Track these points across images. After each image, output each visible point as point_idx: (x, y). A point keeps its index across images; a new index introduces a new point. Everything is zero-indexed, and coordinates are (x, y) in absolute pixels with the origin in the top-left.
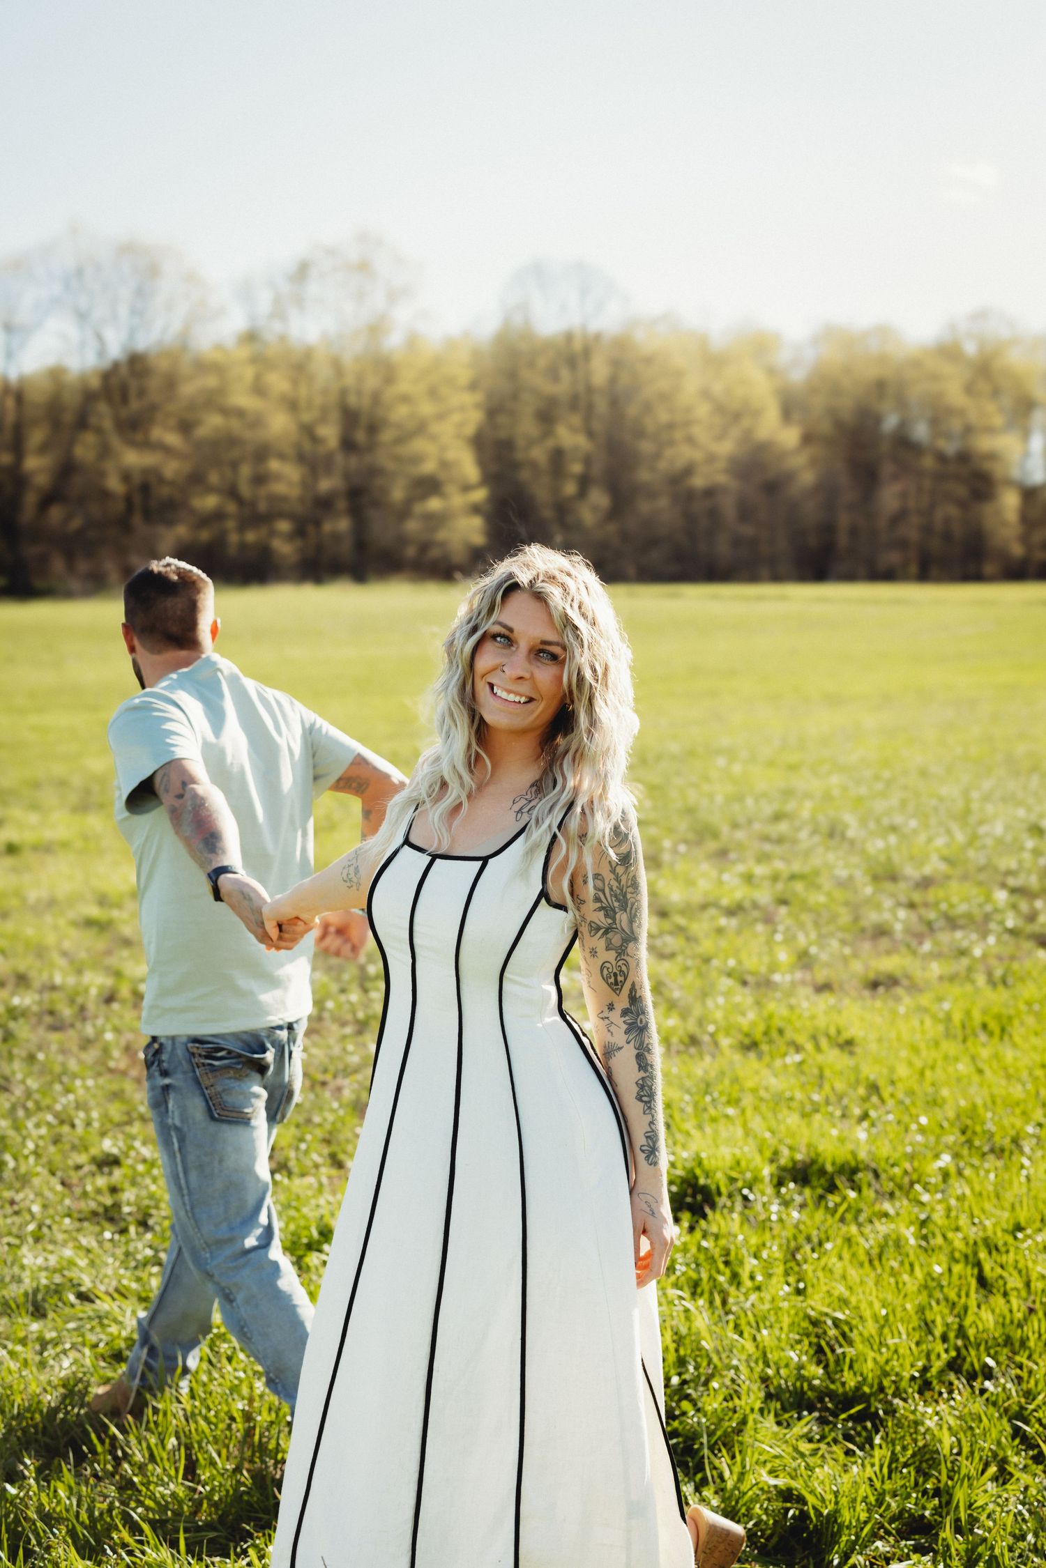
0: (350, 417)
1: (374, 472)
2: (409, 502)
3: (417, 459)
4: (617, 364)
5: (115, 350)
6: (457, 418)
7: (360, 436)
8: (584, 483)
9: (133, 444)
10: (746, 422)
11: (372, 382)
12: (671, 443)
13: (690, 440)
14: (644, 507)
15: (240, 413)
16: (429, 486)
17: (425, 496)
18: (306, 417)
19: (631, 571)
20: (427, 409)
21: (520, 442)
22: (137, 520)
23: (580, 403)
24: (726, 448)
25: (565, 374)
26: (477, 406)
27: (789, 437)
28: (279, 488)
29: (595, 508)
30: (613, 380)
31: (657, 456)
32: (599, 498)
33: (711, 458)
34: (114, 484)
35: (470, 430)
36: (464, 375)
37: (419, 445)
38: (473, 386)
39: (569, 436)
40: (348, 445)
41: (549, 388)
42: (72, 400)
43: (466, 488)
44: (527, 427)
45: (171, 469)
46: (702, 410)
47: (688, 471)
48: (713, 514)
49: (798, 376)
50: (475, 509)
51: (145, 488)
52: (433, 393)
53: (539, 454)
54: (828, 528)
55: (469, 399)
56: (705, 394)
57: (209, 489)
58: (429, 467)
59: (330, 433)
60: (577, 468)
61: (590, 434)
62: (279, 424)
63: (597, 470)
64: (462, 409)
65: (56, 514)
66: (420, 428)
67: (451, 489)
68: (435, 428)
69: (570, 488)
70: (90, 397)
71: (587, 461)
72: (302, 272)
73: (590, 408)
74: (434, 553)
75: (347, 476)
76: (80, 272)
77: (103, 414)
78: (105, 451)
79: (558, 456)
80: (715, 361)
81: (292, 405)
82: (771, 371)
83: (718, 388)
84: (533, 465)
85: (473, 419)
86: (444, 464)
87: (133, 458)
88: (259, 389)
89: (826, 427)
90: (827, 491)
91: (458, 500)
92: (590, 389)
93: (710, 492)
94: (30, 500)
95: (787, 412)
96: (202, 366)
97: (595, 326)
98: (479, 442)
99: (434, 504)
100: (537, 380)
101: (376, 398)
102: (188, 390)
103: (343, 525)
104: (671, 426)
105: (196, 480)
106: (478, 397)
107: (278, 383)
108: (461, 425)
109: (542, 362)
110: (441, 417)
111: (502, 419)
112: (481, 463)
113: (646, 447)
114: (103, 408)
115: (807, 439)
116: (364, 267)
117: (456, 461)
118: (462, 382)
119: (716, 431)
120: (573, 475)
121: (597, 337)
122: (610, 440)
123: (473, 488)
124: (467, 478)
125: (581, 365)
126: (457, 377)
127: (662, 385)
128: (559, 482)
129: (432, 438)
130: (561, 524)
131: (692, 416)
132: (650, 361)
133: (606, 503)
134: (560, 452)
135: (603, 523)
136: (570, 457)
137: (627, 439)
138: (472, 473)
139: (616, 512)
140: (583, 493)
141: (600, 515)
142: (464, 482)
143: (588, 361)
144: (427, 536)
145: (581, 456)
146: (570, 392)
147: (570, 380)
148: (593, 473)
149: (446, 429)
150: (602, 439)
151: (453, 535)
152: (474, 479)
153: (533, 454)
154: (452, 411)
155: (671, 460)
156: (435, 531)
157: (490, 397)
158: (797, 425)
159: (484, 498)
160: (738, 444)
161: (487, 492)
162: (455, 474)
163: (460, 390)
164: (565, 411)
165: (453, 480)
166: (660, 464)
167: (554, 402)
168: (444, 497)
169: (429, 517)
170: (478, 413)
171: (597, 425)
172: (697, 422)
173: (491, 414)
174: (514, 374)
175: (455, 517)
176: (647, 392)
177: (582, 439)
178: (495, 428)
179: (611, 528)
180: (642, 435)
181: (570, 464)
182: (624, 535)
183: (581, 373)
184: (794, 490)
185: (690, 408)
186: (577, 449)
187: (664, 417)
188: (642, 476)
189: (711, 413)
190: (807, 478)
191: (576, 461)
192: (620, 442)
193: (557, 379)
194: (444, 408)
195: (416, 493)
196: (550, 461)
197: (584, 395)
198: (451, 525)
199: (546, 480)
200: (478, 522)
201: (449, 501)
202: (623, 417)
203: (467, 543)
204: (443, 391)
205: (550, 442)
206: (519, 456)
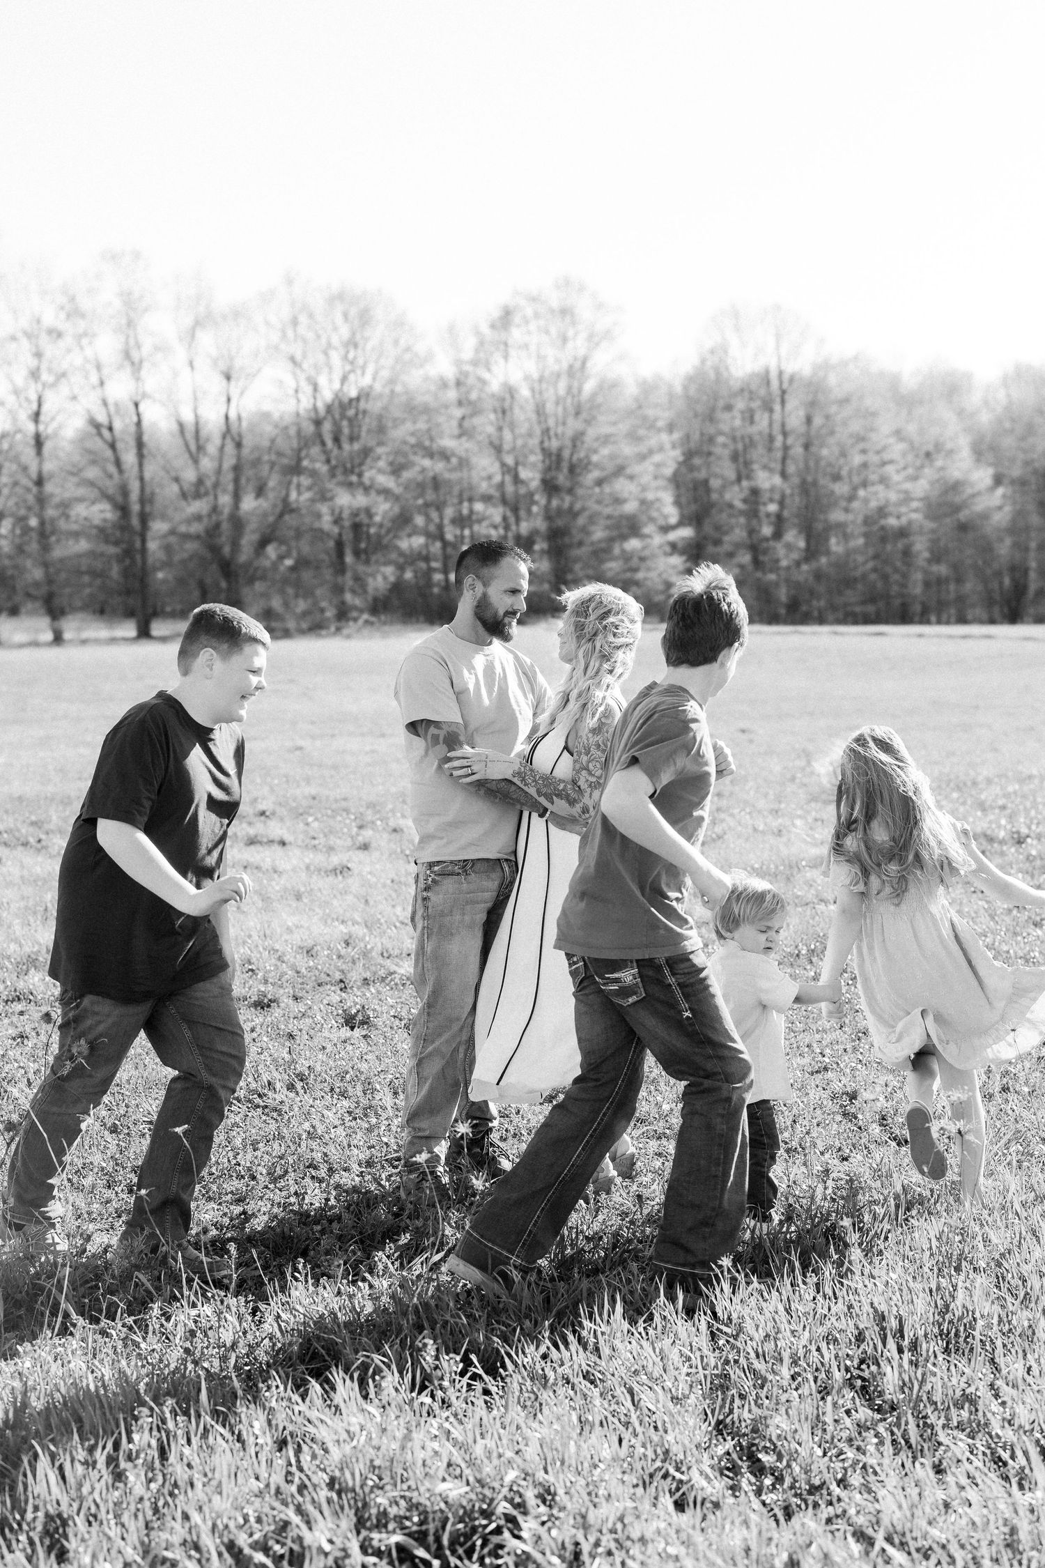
0: (553, 460)
1: (574, 512)
2: (610, 541)
3: (618, 501)
4: (811, 405)
5: (327, 395)
6: (656, 458)
7: (562, 478)
8: (779, 523)
9: (350, 485)
10: (939, 463)
11: (573, 425)
12: (865, 484)
13: (885, 481)
14: (837, 546)
15: (445, 455)
16: (631, 527)
17: (624, 538)
18: (509, 460)
20: (628, 450)
21: (715, 483)
22: (349, 559)
23: (776, 445)
24: (921, 488)
25: (760, 415)
26: (675, 447)
27: (982, 477)
28: (482, 528)
29: (789, 547)
30: (809, 420)
31: (852, 498)
32: (794, 538)
33: (907, 498)
34: (326, 522)
35: (669, 471)
36: (664, 417)
37: (622, 486)
38: (671, 428)
39: (766, 480)
40: (550, 487)
41: (745, 430)
42: (285, 445)
43: (666, 529)
44: (724, 469)
45: (383, 509)
46: (897, 450)
47: (882, 512)
48: (907, 553)
49: (985, 418)
50: (675, 549)
51: (356, 527)
52: (633, 437)
53: (735, 496)
54: (1018, 571)
55: (665, 438)
56: (898, 433)
57: (415, 532)
58: (630, 507)
59: (531, 476)
60: (773, 508)
61: (784, 475)
62: (484, 465)
63: (792, 509)
64: (661, 449)
65: (271, 551)
66: (620, 470)
67: (648, 529)
68: (635, 469)
69: (767, 530)
70: (305, 443)
71: (783, 501)
72: (506, 318)
73: (786, 448)
75: (549, 516)
76: (295, 322)
77: (315, 461)
78: (323, 494)
79: (754, 496)
80: (907, 401)
81: (498, 449)
82: (962, 413)
83: (911, 429)
84: (729, 505)
85: (670, 459)
86: (643, 502)
87: (345, 500)
89: (1015, 470)
90: (1017, 528)
91: (657, 540)
92: (785, 434)
93: (903, 533)
94: (249, 539)
95: (979, 452)
96: (413, 409)
97: (790, 368)
98: (676, 482)
99: (633, 544)
100: (732, 421)
101: (577, 439)
102: (401, 433)
104: (865, 466)
105: (402, 521)
106: (676, 436)
107: (486, 424)
108: (658, 465)
109: (738, 406)
110: (642, 457)
111: (697, 461)
112: (677, 503)
113: (841, 489)
114: (314, 451)
115: (998, 480)
116: (565, 312)
117: (658, 500)
118: (660, 424)
119: (910, 471)
120: (768, 515)
121: (792, 380)
122: (804, 482)
123: (673, 528)
124: (666, 517)
125: (777, 407)
126: (656, 420)
127: (856, 426)
128: (754, 522)
129: (631, 478)
130: (757, 562)
131: (886, 456)
132: (846, 401)
133: (802, 544)
134: (755, 492)
135: (798, 564)
136: (766, 496)
137: (823, 481)
138: (672, 513)
139: (811, 553)
140: (778, 535)
141: (795, 556)
142: (661, 522)
143: (783, 402)
144: (628, 575)
145: (777, 497)
146: (767, 431)
147: (765, 423)
148: (786, 513)
149: (645, 470)
150: (796, 480)
151: (653, 575)
152: (673, 520)
153: (728, 496)
154: (651, 452)
155: (866, 501)
156: (636, 570)
157: (688, 437)
158: (990, 465)
159: (683, 539)
160: (932, 483)
161: (686, 532)
162: (655, 514)
163: (659, 430)
164: (758, 454)
165: (652, 520)
166: (855, 505)
167: (750, 443)
168: (642, 537)
169: (627, 557)
170: (677, 454)
171: (791, 469)
172: (891, 462)
173: (689, 455)
174: (710, 417)
175: (654, 556)
176: (842, 435)
177: (777, 480)
178: (692, 469)
179: (805, 567)
180: (837, 478)
181: (765, 504)
182: (818, 575)
183: (777, 416)
184: (988, 530)
185: (884, 448)
186: (772, 490)
187: (857, 459)
188: (836, 516)
189: (904, 454)
190: (1001, 518)
191: (771, 500)
192: (815, 483)
193: (752, 422)
194: (643, 448)
195: (619, 533)
196: (745, 501)
197: (780, 438)
198: (650, 564)
199: (742, 520)
200: (676, 562)
201: (648, 542)
202: (817, 459)
203: (666, 582)
204: (643, 432)
205: (747, 483)
206: (715, 497)
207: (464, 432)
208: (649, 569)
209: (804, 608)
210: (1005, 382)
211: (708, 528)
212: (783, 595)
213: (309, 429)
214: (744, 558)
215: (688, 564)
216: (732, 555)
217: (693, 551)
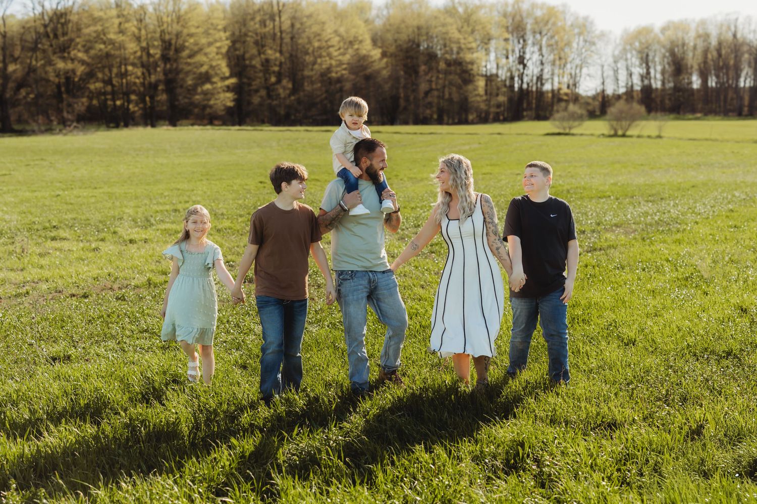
0: (167, 45)
1: (178, 71)
2: (195, 87)
3: (199, 65)
4: (293, 18)
5: (49, 11)
6: (218, 44)
7: (171, 54)
8: (279, 76)
9: (63, 59)
10: (356, 47)
11: (176, 28)
12: (320, 56)
13: (330, 55)
14: (308, 87)
15: (112, 42)
16: (206, 78)
17: (203, 83)
18: (144, 44)
20: (204, 41)
21: (247, 56)
22: (64, 95)
23: (277, 38)
24: (347, 58)
25: (269, 22)
26: (227, 39)
27: (376, 53)
28: (132, 79)
29: (284, 88)
30: (293, 25)
31: (314, 63)
32: (287, 83)
33: (340, 63)
34: (52, 77)
35: (224, 50)
36: (221, 24)
37: (200, 58)
38: (225, 30)
39: (272, 54)
40: (165, 58)
41: (261, 30)
42: (28, 37)
43: (224, 79)
44: (252, 49)
45: (81, 70)
46: (335, 40)
47: (329, 70)
49: (379, 23)
50: (229, 89)
51: (67, 78)
52: (207, 33)
53: (256, 62)
54: (395, 99)
55: (223, 35)
56: (336, 32)
57: (97, 80)
58: (204, 69)
59: (156, 52)
60: (276, 68)
61: (281, 52)
62: (132, 47)
63: (285, 69)
64: (220, 40)
65: (23, 92)
66: (200, 50)
67: (215, 79)
68: (207, 50)
69: (273, 79)
70: (39, 36)
71: (281, 65)
73: (281, 39)
74: (208, 111)
75: (166, 73)
77: (45, 44)
78: (50, 63)
79: (267, 63)
80: (340, 16)
81: (138, 39)
82: (367, 21)
83: (342, 30)
84: (254, 67)
85: (225, 45)
86: (211, 67)
87: (61, 65)
89: (392, 49)
90: (394, 78)
91: (220, 85)
92: (281, 32)
93: (339, 80)
94: (11, 85)
95: (374, 41)
96: (94, 20)
98: (228, 56)
99: (208, 86)
100: (254, 25)
101: (178, 35)
102: (88, 31)
103: (163, 97)
104: (320, 48)
105: (91, 75)
106: (228, 34)
107: (131, 27)
108: (219, 48)
109: (257, 18)
110: (210, 44)
111: (238, 45)
112: (229, 66)
113: (309, 59)
114: (44, 40)
115: (384, 54)
117: (218, 65)
118: (220, 27)
119: (342, 50)
120: (274, 72)
121: (284, 5)
122: (291, 55)
123: (227, 78)
124: (224, 73)
125: (277, 19)
126: (217, 25)
127: (315, 28)
128: (267, 76)
129: (206, 54)
130: (269, 96)
131: (330, 43)
132: (309, 16)
133: (290, 86)
134: (267, 61)
135: (289, 96)
136: (272, 63)
137: (299, 55)
138: (226, 71)
139: (294, 91)
140: (279, 81)
141: (288, 92)
142: (222, 76)
143: (280, 17)
144: (206, 102)
145: (278, 63)
146: (272, 32)
147: (271, 26)
148: (283, 71)
149: (212, 50)
150: (287, 55)
151: (218, 102)
152: (227, 74)
153: (254, 62)
154: (215, 41)
155: (321, 64)
156: (209, 100)
157: (233, 34)
158: (380, 47)
159: (232, 83)
160: (352, 56)
161: (233, 81)
162: (218, 72)
163: (219, 30)
164: (269, 41)
165: (217, 74)
166: (316, 67)
167: (264, 37)
168: (212, 83)
169: (205, 93)
170: (228, 42)
171: (284, 49)
172: (332, 46)
173: (234, 43)
174: (244, 23)
175: (218, 93)
176: (308, 32)
177: (278, 55)
178: (236, 50)
179: (293, 98)
180: (307, 53)
181: (272, 67)
182: (299, 102)
183: (277, 23)
184: (379, 79)
185: (329, 40)
186: (276, 59)
187: (316, 44)
188: (307, 73)
189: (339, 42)
190: (385, 73)
191: (275, 65)
192: (296, 56)
193: (265, 26)
194: (211, 40)
195: (200, 81)
196: (262, 65)
197: (279, 34)
198: (217, 97)
199: (261, 75)
200: (230, 95)
201: (215, 85)
202: (297, 44)
203: (224, 105)
204: (211, 31)
205: (263, 56)
206: (247, 62)
207: (122, 32)
208: (216, 99)
209: (293, 117)
210: (387, 7)
211: (244, 78)
212: (282, 112)
213: (42, 30)
214: (263, 93)
215: (236, 97)
216: (257, 91)
217: (238, 90)
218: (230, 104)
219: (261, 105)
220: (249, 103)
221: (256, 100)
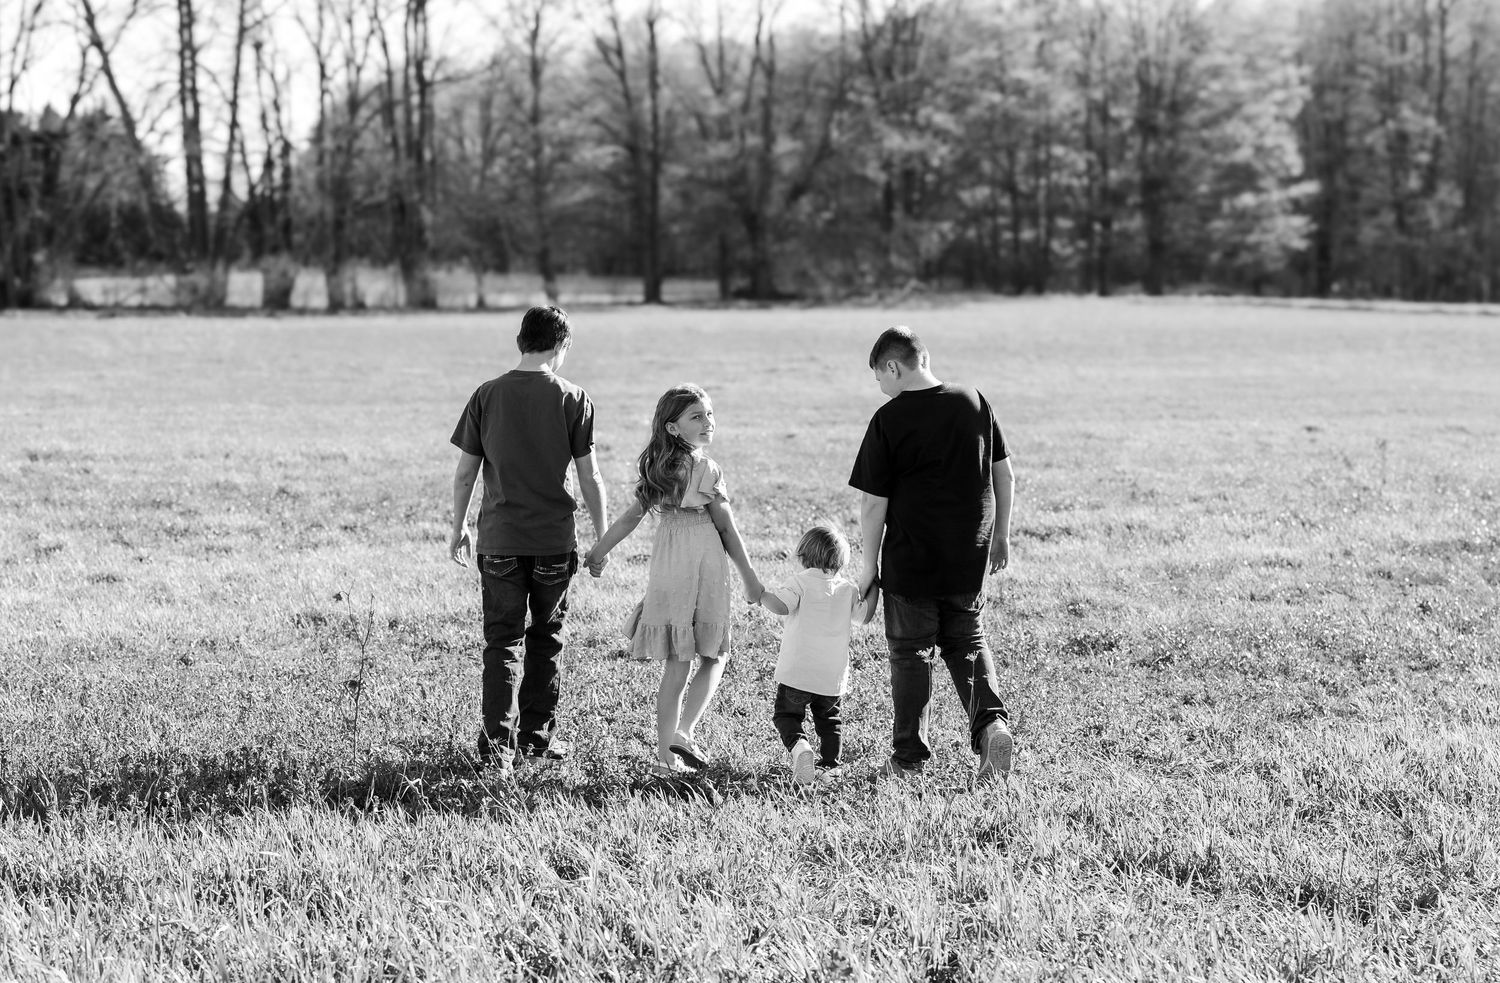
0: (1151, 94)
1: (1175, 159)
2: (1217, 195)
3: (1231, 145)
4: (1480, 30)
5: (878, 14)
6: (1279, 95)
7: (1162, 118)
8: (1431, 176)
9: (900, 125)
11: (1178, 52)
15: (1020, 89)
16: (1244, 177)
17: (1236, 191)
18: (1098, 94)
19: (1486, 285)
20: (1243, 85)
21: (1354, 126)
22: (898, 214)
23: (1432, 78)
25: (1413, 40)
26: (1303, 83)
28: (1062, 179)
29: (1442, 207)
30: (1475, 48)
32: (1450, 194)
34: (873, 171)
35: (1293, 111)
36: (1290, 45)
37: (1232, 128)
38: (1299, 59)
39: (1415, 118)
40: (1146, 127)
41: (1393, 59)
42: (823, 73)
43: (1288, 181)
44: (1365, 107)
45: (941, 154)
50: (1297, 207)
51: (908, 175)
52: (1251, 67)
53: (1376, 139)
55: (1293, 72)
57: (981, 180)
58: (1243, 155)
59: (1124, 113)
60: (1424, 158)
61: (1442, 116)
62: (1065, 101)
63: (1448, 158)
64: (1286, 85)
65: (805, 204)
66: (1234, 109)
67: (1267, 182)
68: (1251, 107)
69: (1414, 182)
70: (848, 69)
71: (1436, 149)
73: (1444, 81)
74: (1245, 258)
75: (1141, 164)
77: (863, 92)
78: (867, 134)
79: (1401, 141)
81: (1083, 81)
84: (1370, 151)
85: (1296, 96)
86: (1259, 150)
87: (895, 141)
88: (1043, 61)
91: (1276, 195)
92: (1444, 61)
94: (778, 189)
96: (981, 33)
98: (1302, 125)
99: (1247, 199)
100: (1377, 49)
101: (1181, 70)
102: (965, 60)
103: (1136, 223)
105: (966, 167)
106: (1307, 70)
107: (1067, 53)
108: (1282, 104)
109: (1385, 28)
110: (1260, 94)
111: (1331, 97)
112: (1304, 151)
114: (859, 82)
117: (1279, 147)
118: (1287, 52)
120: (1418, 166)
122: (1466, 123)
123: (1297, 180)
124: (1287, 168)
125: (1435, 29)
126: (1281, 47)
128: (1400, 174)
129: (1248, 120)
130: (1401, 224)
133: (1457, 199)
134: (1402, 137)
135: (1454, 225)
136: (1415, 143)
137: (1489, 122)
138: (1295, 163)
139: (1469, 212)
140: (1429, 188)
141: (1449, 216)
142: (1282, 173)
143: (1443, 25)
144: (1236, 238)
145: (1429, 143)
146: (1420, 63)
147: (1420, 49)
148: (1442, 163)
150: (1455, 122)
151: (1270, 238)
152: (1297, 171)
153: (1369, 139)
154: (1273, 87)
156: (1248, 231)
157: (1319, 71)
159: (1308, 196)
161: (1310, 188)
162: (1273, 164)
163: (1284, 61)
165: (1271, 171)
167: (1396, 76)
168: (1258, 190)
169: (1240, 215)
170: (1305, 92)
171: (1450, 105)
173: (1319, 90)
174: (1349, 42)
175: (1271, 215)
177: (1431, 122)
178: (1324, 108)
179: (1462, 231)
181: (1415, 152)
182: (1479, 242)
183: (1434, 42)
186: (1424, 134)
191: (1422, 148)
192: (1480, 127)
193: (1403, 48)
194: (1263, 84)
195: (1226, 185)
196: (1390, 148)
197: (1437, 68)
198: (1266, 224)
199: (1384, 171)
200: (1299, 221)
201: (1264, 197)
202: (1483, 94)
203: (1285, 248)
204: (1262, 63)
205: (1391, 125)
206: (1352, 141)
207: (1043, 62)
208: (1265, 231)
209: (1459, 281)
211: (1340, 182)
212: (1432, 265)
213: (856, 54)
214: (1388, 217)
215: (1314, 227)
216: (1373, 212)
217: (1321, 210)
218: (1300, 244)
219: (1379, 248)
220: (1351, 242)
221: (1368, 233)
